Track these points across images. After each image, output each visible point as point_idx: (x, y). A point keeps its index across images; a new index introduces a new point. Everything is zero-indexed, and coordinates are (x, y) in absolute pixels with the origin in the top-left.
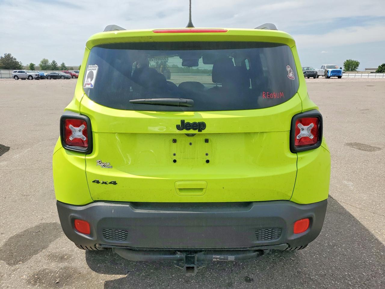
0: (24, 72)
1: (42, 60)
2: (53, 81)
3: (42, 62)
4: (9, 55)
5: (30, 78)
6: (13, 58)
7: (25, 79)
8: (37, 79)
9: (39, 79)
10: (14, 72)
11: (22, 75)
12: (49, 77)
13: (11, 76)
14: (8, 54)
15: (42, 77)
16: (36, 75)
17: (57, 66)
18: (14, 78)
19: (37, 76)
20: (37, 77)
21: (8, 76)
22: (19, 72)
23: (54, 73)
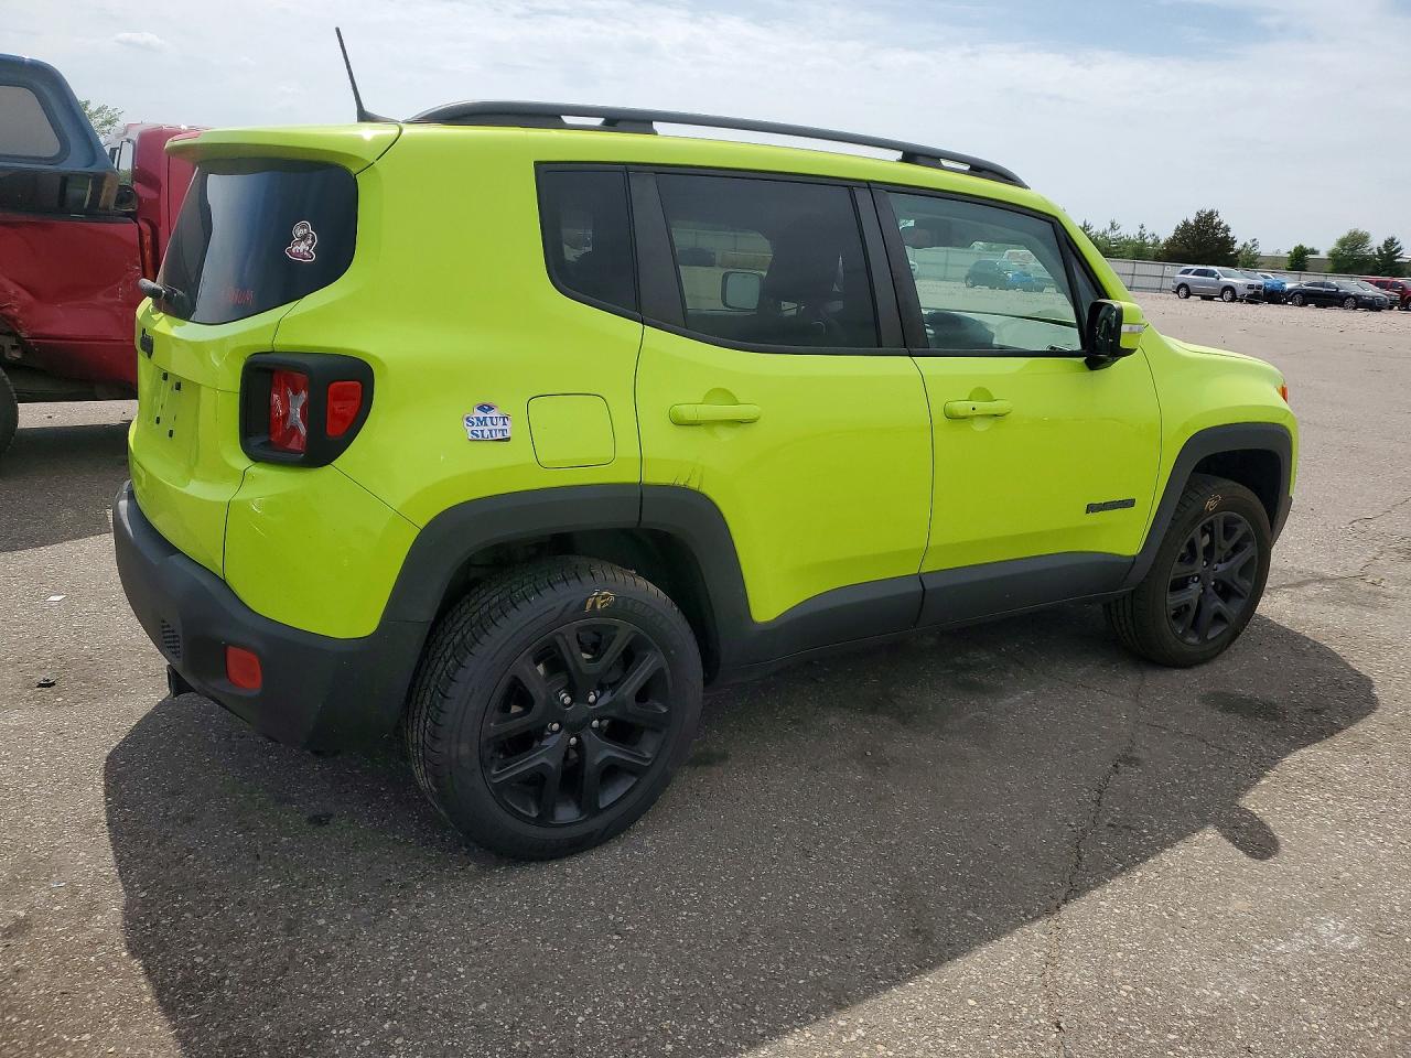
0: (1212, 274)
1: (1344, 233)
2: (1311, 313)
3: (1343, 243)
4: (1211, 215)
5: (1228, 295)
6: (1222, 226)
7: (1211, 298)
8: (1252, 303)
9: (1257, 303)
10: (1182, 273)
11: (1205, 283)
12: (1298, 298)
13: (1170, 284)
14: (1208, 211)
15: (1274, 296)
16: (1250, 287)
17: (1397, 260)
18: (1177, 292)
19: (1251, 292)
20: (1249, 296)
21: (1156, 283)
22: (1198, 273)
23: (1322, 285)
